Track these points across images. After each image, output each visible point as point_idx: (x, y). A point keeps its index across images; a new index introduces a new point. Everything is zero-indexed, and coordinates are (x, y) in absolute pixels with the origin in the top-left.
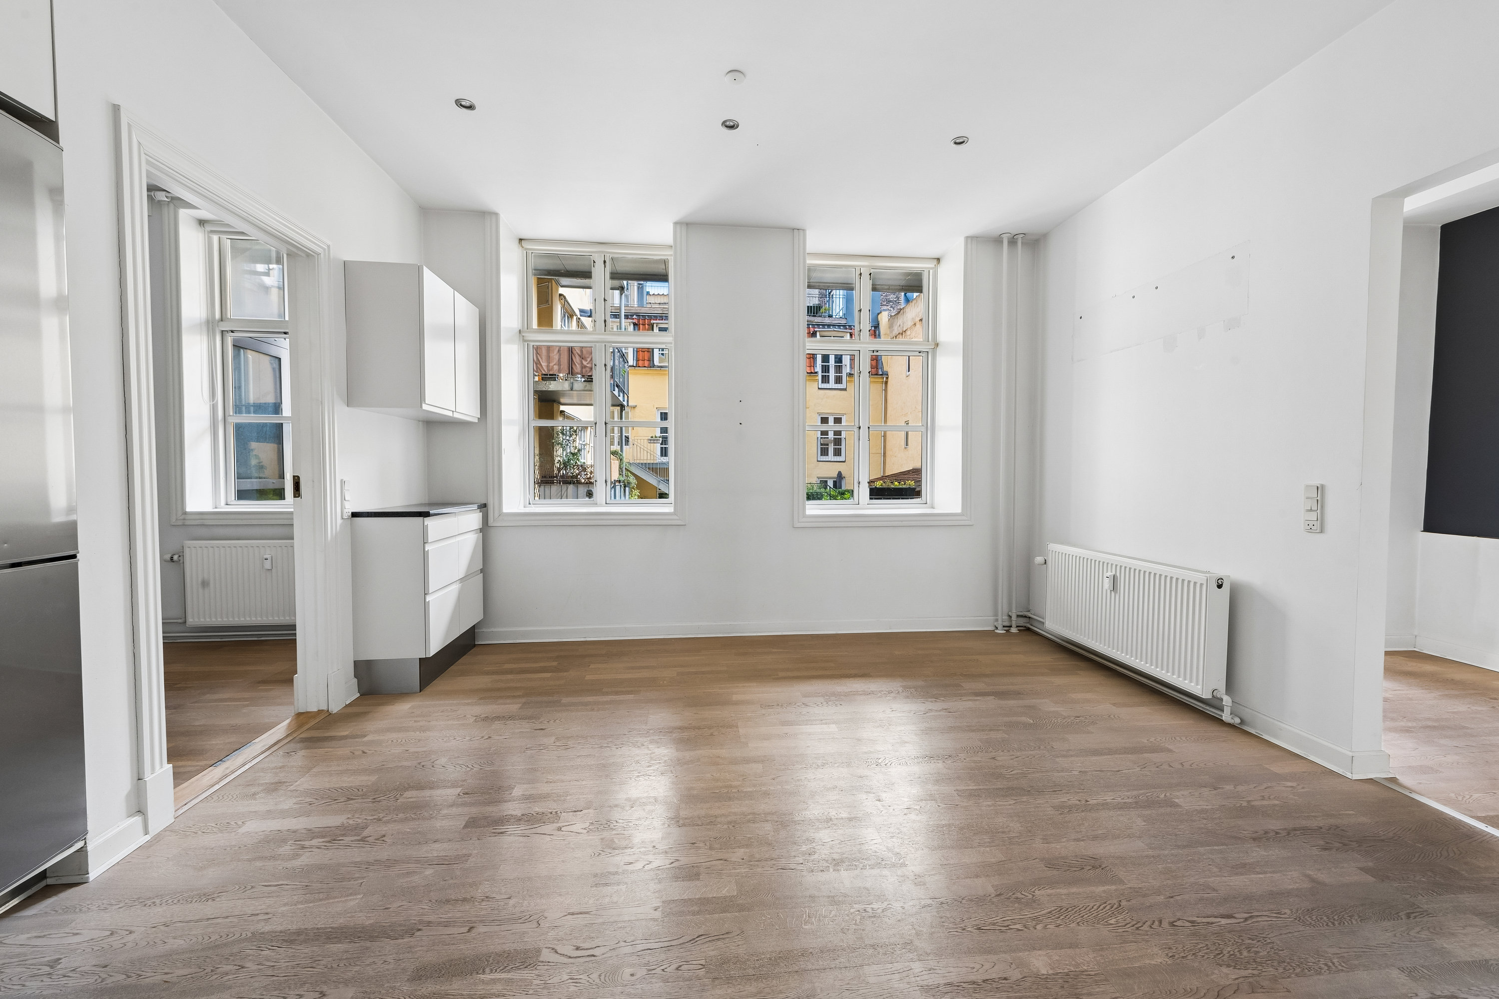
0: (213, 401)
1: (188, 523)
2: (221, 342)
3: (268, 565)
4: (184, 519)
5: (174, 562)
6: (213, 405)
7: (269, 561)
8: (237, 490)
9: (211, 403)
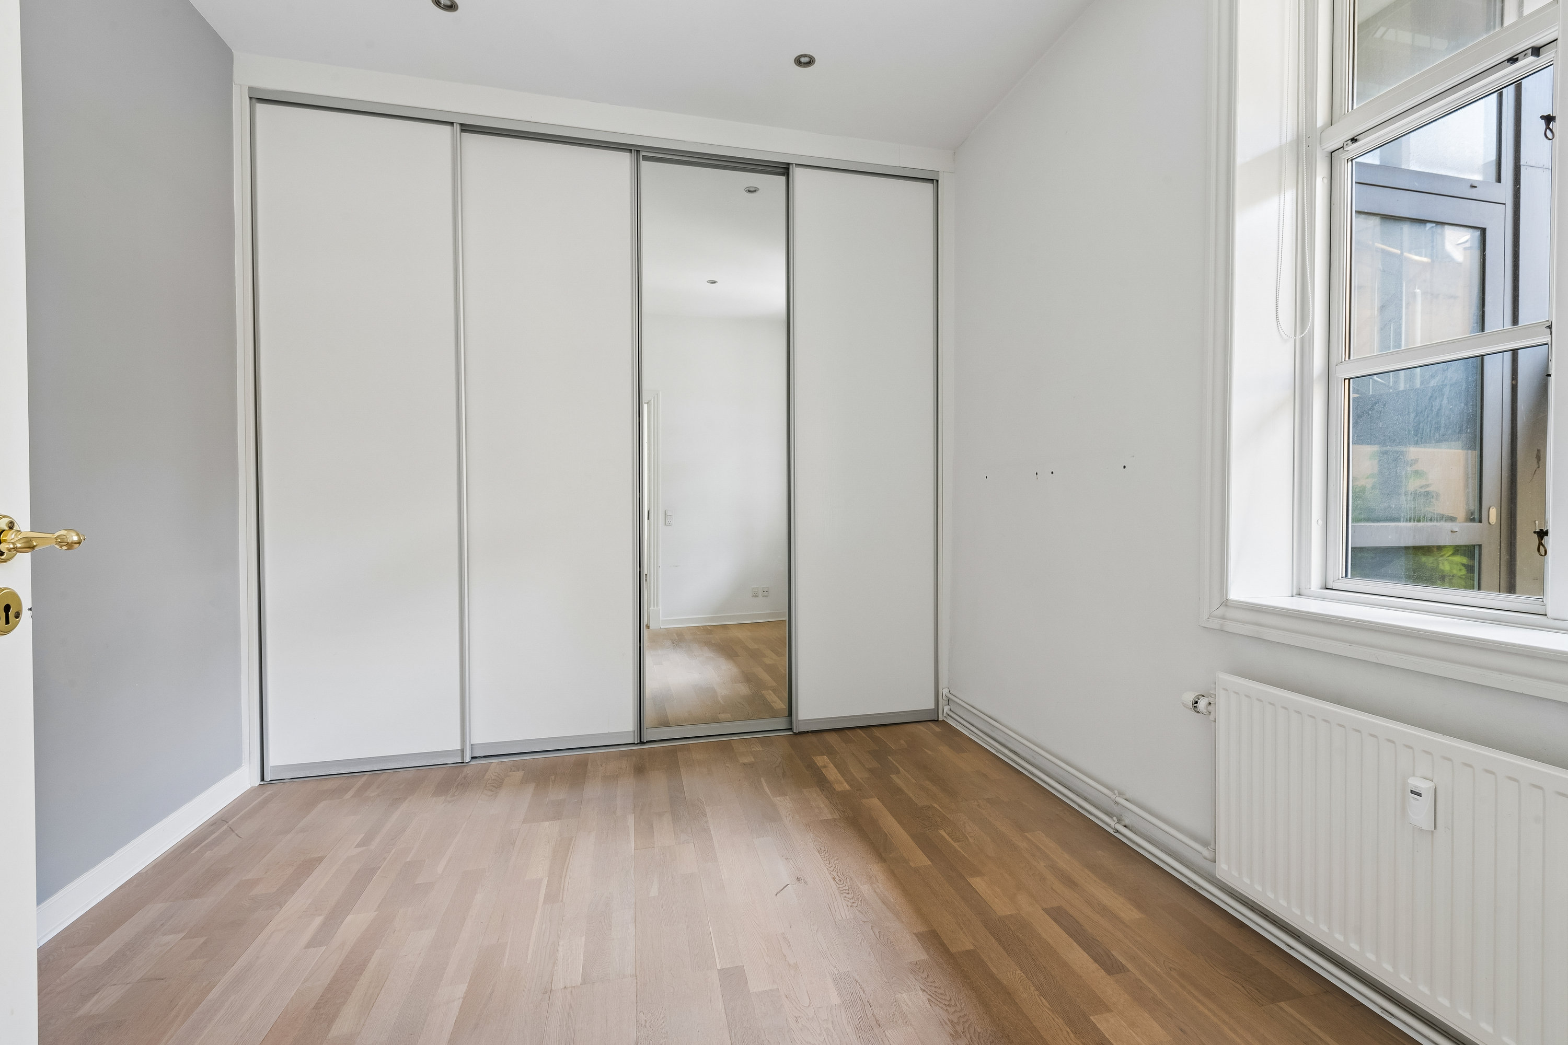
0: (1302, 332)
1: (1230, 627)
2: (1326, 181)
3: (1420, 812)
4: (1223, 618)
5: (1198, 712)
6: (1302, 339)
7: (1426, 801)
8: (1352, 548)
9: (1298, 337)
